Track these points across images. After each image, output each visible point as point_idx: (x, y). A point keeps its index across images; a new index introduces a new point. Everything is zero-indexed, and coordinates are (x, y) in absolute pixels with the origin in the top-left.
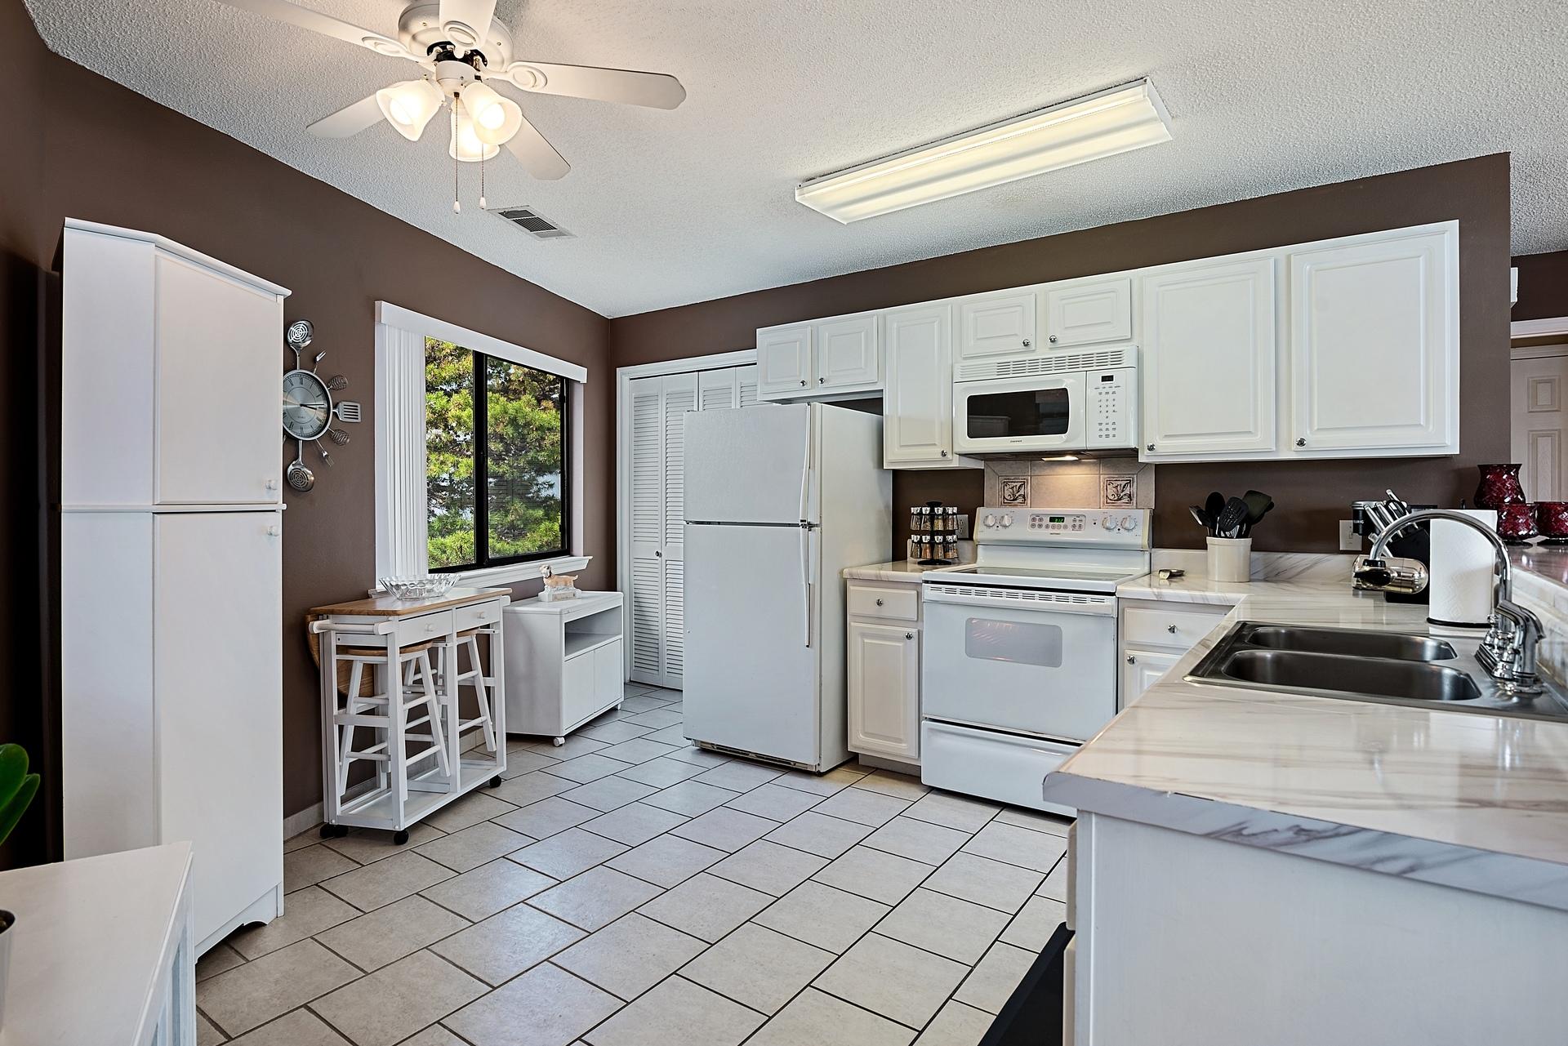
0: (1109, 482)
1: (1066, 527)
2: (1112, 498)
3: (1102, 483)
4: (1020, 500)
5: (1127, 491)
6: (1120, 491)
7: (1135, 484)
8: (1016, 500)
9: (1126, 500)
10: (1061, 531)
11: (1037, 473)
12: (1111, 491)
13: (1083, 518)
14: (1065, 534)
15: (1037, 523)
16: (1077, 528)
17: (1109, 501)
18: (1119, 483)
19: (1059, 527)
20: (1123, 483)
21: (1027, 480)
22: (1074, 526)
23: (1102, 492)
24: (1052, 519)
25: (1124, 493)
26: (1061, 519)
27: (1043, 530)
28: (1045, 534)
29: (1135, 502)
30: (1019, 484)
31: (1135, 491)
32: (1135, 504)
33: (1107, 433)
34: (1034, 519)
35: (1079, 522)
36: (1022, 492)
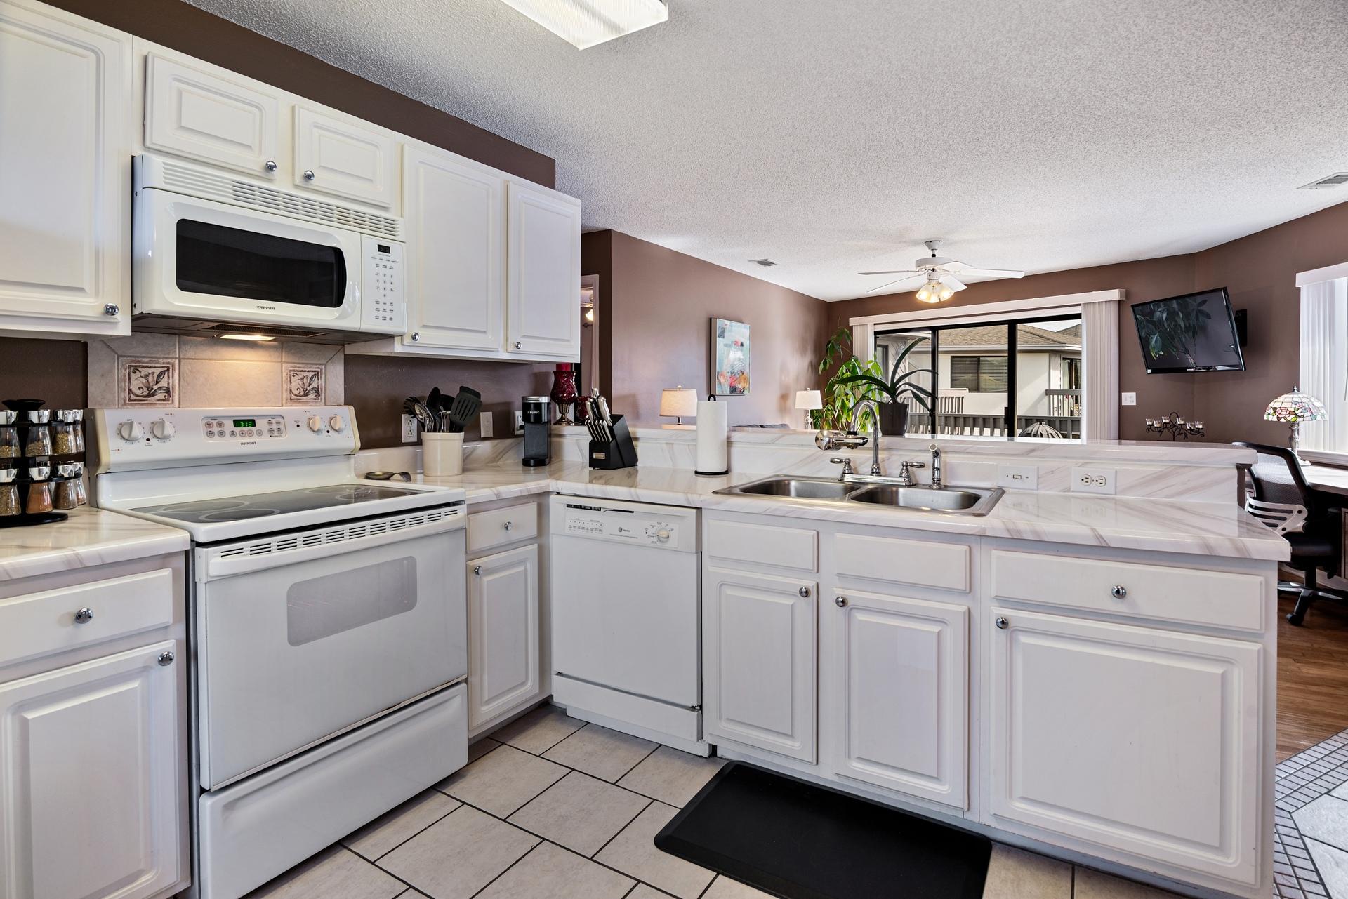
0: (294, 373)
1: (260, 433)
2: (297, 392)
3: (284, 374)
4: (161, 395)
5: (314, 385)
6: (306, 384)
7: (323, 376)
8: (153, 395)
9: (313, 395)
10: (255, 439)
11: (190, 354)
12: (296, 383)
13: (281, 420)
14: (262, 443)
15: (215, 429)
16: (276, 432)
17: (293, 397)
18: (305, 374)
19: (251, 434)
20: (311, 374)
21: (173, 365)
22: (271, 430)
23: (284, 385)
24: (237, 423)
25: (311, 387)
26: (251, 422)
27: (228, 440)
28: (233, 444)
29: (323, 397)
30: (158, 371)
31: (323, 385)
32: (323, 401)
33: (384, 314)
34: (209, 425)
35: (276, 426)
36: (164, 383)
